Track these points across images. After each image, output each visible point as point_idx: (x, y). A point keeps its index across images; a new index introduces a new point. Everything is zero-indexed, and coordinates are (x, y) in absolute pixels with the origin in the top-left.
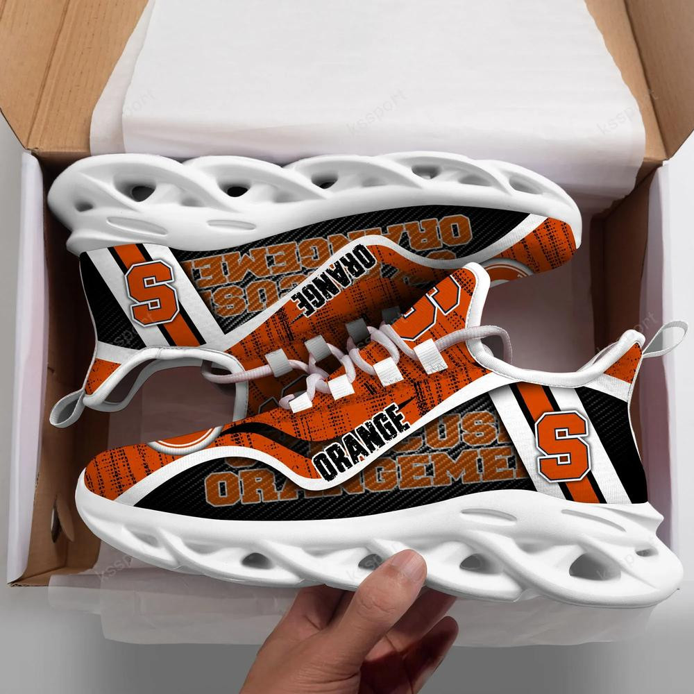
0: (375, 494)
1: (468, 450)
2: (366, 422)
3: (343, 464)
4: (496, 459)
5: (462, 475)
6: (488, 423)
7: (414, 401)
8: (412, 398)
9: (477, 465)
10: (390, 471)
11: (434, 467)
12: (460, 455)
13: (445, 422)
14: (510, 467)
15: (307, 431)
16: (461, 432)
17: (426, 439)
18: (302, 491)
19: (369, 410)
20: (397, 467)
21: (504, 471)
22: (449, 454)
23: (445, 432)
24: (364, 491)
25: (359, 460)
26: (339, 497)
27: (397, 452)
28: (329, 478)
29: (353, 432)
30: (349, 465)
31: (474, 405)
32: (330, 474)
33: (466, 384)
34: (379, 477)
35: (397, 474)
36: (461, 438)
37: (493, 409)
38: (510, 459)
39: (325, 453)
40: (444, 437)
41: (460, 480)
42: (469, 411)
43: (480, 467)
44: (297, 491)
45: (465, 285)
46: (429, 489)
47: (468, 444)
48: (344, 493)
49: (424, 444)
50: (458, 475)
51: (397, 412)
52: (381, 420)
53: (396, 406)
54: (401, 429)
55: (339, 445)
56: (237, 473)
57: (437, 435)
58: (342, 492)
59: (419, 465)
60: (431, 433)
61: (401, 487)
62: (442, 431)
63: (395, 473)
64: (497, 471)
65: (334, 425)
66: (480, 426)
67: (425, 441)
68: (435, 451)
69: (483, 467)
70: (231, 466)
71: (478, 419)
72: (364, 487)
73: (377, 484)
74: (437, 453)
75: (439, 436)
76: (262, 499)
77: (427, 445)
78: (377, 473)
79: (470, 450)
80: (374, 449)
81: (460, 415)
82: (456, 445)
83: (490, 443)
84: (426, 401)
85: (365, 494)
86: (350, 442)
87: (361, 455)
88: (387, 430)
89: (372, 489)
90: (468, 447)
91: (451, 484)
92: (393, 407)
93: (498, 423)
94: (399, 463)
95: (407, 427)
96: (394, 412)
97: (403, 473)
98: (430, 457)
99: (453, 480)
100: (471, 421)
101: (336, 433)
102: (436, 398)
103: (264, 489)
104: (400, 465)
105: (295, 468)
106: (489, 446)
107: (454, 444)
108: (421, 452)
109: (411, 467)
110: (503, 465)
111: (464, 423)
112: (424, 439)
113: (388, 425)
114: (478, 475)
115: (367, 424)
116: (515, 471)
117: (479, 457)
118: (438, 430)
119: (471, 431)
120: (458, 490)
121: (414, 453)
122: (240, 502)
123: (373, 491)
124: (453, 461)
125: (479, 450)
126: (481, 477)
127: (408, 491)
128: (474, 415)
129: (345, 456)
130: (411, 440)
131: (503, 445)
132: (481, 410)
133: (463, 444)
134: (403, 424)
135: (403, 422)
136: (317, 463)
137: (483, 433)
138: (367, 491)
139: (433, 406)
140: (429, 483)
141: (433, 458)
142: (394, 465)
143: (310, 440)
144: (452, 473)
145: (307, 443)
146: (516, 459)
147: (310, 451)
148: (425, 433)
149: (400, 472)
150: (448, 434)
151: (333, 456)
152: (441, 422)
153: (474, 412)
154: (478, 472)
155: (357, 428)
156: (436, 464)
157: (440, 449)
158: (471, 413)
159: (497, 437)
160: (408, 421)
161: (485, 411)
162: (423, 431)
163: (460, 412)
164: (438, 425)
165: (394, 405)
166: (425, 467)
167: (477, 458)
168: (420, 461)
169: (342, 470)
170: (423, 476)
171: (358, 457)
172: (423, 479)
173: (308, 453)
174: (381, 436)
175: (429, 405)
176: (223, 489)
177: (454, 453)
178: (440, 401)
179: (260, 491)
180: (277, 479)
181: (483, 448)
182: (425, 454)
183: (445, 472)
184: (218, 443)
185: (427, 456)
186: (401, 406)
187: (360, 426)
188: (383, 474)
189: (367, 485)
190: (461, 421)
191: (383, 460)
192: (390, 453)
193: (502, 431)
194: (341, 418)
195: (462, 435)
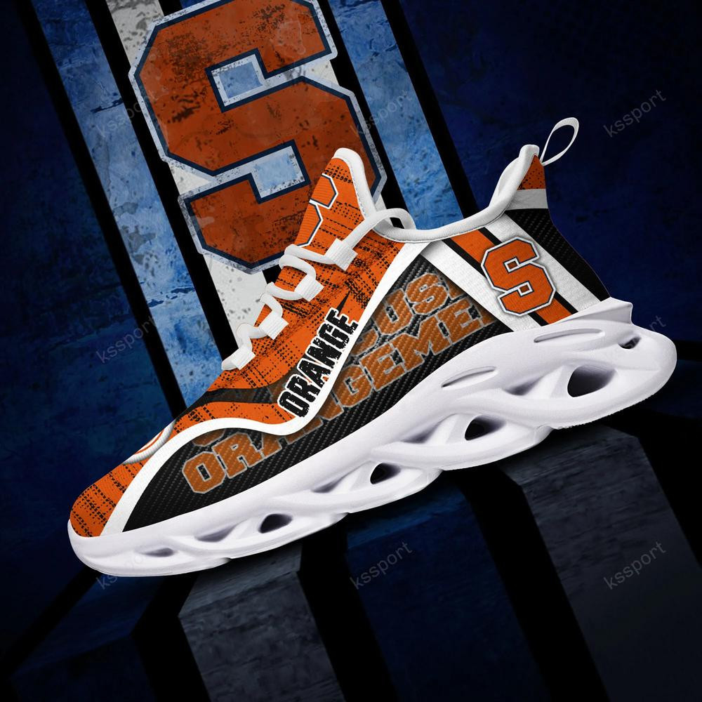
0: (354, 408)
1: (425, 320)
2: (313, 341)
3: (310, 393)
4: (456, 316)
5: (430, 347)
6: (434, 285)
7: (351, 297)
8: (347, 295)
9: (441, 331)
10: (359, 378)
11: (400, 353)
12: (420, 329)
13: (390, 303)
14: (474, 317)
15: (260, 377)
16: (411, 305)
17: (379, 329)
18: (283, 439)
19: (310, 327)
20: (363, 370)
21: (470, 324)
22: (409, 332)
23: (395, 313)
24: (343, 410)
25: (324, 381)
26: (322, 428)
27: (357, 356)
28: (303, 414)
29: (305, 356)
30: (317, 391)
31: (412, 273)
32: (301, 409)
33: (395, 256)
34: (351, 389)
35: (367, 377)
36: (413, 312)
37: (433, 269)
38: (470, 311)
39: (288, 390)
40: (396, 318)
41: (431, 352)
42: (409, 281)
43: (444, 331)
44: (277, 441)
45: (335, 174)
46: (405, 376)
47: (423, 314)
48: (325, 422)
49: (380, 334)
50: (426, 349)
51: (338, 316)
52: (327, 332)
53: (335, 310)
54: (350, 330)
55: (297, 376)
56: (210, 450)
57: (388, 320)
58: (322, 421)
59: (384, 358)
60: (381, 321)
61: (378, 388)
62: (392, 313)
63: (364, 377)
64: (463, 327)
65: (284, 358)
66: (427, 291)
67: (379, 332)
68: (393, 336)
69: (448, 330)
70: (202, 446)
71: (422, 285)
72: (341, 406)
73: (353, 397)
74: (396, 337)
75: (391, 319)
76: (247, 465)
77: (383, 334)
78: (347, 386)
79: (427, 318)
80: (334, 363)
81: (402, 289)
82: (411, 320)
83: (444, 304)
84: (363, 291)
85: (345, 412)
86: (306, 367)
87: (323, 375)
88: (337, 339)
89: (349, 404)
90: (424, 317)
91: (424, 361)
92: (333, 313)
93: (444, 280)
94: (364, 365)
95: (355, 326)
96: (336, 317)
97: (372, 374)
98: (391, 344)
99: (424, 356)
100: (415, 289)
101: (289, 365)
102: (370, 284)
103: (244, 453)
104: (365, 367)
105: (266, 419)
106: (444, 307)
107: (408, 320)
108: (380, 345)
109: (377, 363)
110: (466, 318)
111: (409, 295)
112: (377, 330)
113: (336, 333)
114: (446, 339)
115: (315, 342)
116: (480, 319)
117: (439, 322)
118: (387, 315)
119: (420, 301)
120: (433, 363)
121: (374, 348)
122: (227, 478)
123: (352, 406)
124: (416, 337)
125: (436, 315)
126: (449, 340)
127: (385, 389)
128: (416, 283)
129: (309, 384)
130: (365, 337)
131: (458, 299)
132: (421, 275)
133: (418, 316)
134: (350, 325)
135: (349, 322)
136: (284, 404)
137: (433, 297)
138: (346, 409)
139: (371, 293)
140: (402, 370)
141: (395, 345)
142: (360, 369)
143: (265, 384)
144: (420, 350)
145: (265, 389)
146: (476, 308)
147: (272, 396)
148: (376, 323)
149: (369, 373)
150: (399, 313)
151: (296, 390)
152: (386, 305)
153: (414, 280)
154: (444, 337)
155: (307, 350)
156: (400, 348)
157: (397, 332)
158: (412, 282)
159: (448, 295)
160: (354, 319)
161: (426, 274)
162: (373, 322)
163: (401, 287)
164: (385, 309)
165: (332, 311)
166: (391, 357)
167: (438, 324)
168: (383, 354)
169: (312, 399)
170: (393, 367)
171: (322, 378)
172: (394, 370)
173: (271, 399)
174: (334, 347)
175: (367, 294)
176: (204, 473)
177: (413, 329)
178: (376, 284)
179: (241, 458)
180: (252, 438)
181: (439, 312)
182: (385, 343)
183: (412, 352)
184: (178, 429)
185: (388, 345)
186: (340, 308)
187: (309, 347)
188: (353, 384)
189: (343, 403)
190: (406, 295)
191: (347, 370)
192: (350, 360)
193: (451, 287)
194: (286, 349)
195: (413, 307)
